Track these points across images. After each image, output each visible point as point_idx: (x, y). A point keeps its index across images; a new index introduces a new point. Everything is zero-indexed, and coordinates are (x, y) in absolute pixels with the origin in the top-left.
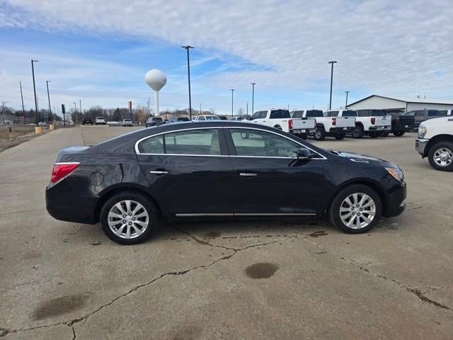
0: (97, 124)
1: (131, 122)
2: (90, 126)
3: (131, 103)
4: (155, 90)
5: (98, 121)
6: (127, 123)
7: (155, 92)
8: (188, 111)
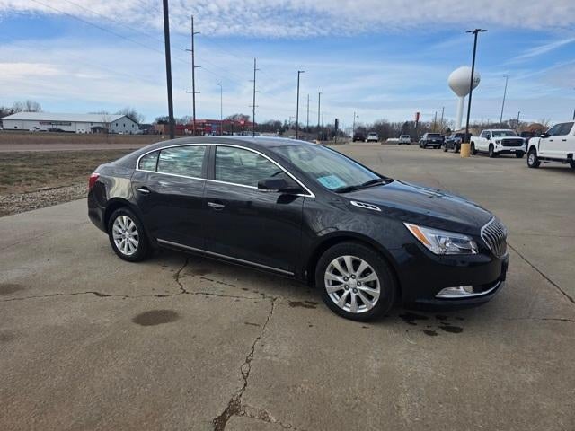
0: (369, 141)
1: (408, 140)
2: (361, 143)
3: (418, 114)
4: (459, 95)
5: (370, 137)
6: (404, 140)
7: (460, 99)
8: (508, 123)
